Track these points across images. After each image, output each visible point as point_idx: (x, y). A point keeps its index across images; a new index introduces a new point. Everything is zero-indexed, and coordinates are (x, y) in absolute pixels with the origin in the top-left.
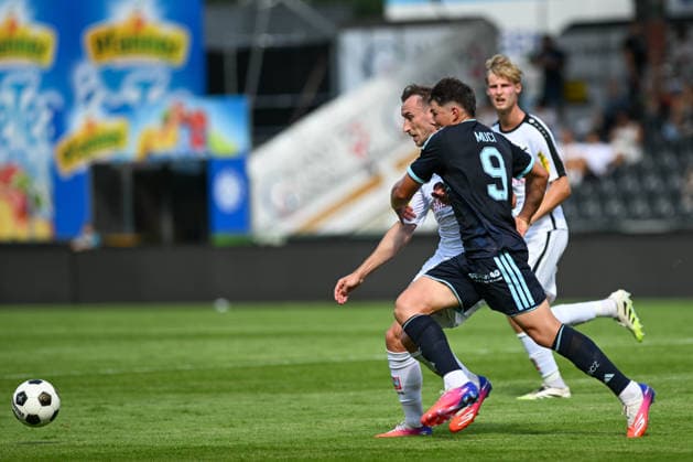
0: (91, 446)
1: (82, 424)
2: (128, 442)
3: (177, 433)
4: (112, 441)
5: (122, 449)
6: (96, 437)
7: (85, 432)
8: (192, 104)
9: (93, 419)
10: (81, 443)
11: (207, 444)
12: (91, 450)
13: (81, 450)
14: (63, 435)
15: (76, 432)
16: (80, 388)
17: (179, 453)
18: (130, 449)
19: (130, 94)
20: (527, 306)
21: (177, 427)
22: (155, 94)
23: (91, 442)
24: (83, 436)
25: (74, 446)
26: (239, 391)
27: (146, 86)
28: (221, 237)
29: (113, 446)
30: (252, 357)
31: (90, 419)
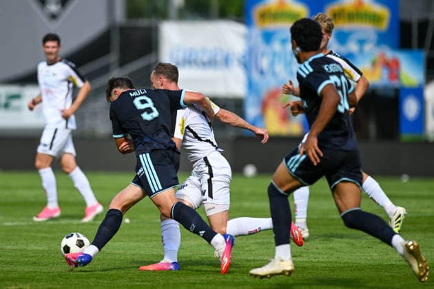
0: (322, 262)
1: (317, 249)
2: (345, 261)
3: (375, 255)
4: (336, 260)
5: (341, 265)
6: (325, 256)
7: (319, 254)
8: (390, 54)
9: (325, 246)
10: (317, 260)
11: (394, 263)
12: (322, 265)
13: (316, 264)
14: (305, 255)
15: (313, 253)
16: (317, 226)
17: (376, 268)
18: (346, 265)
19: (353, 47)
20: (157, 190)
21: (375, 252)
22: (368, 47)
23: (322, 260)
24: (318, 256)
25: (312, 261)
26: (414, 231)
27: (361, 42)
28: (406, 136)
29: (336, 263)
30: (423, 211)
31: (322, 245)
